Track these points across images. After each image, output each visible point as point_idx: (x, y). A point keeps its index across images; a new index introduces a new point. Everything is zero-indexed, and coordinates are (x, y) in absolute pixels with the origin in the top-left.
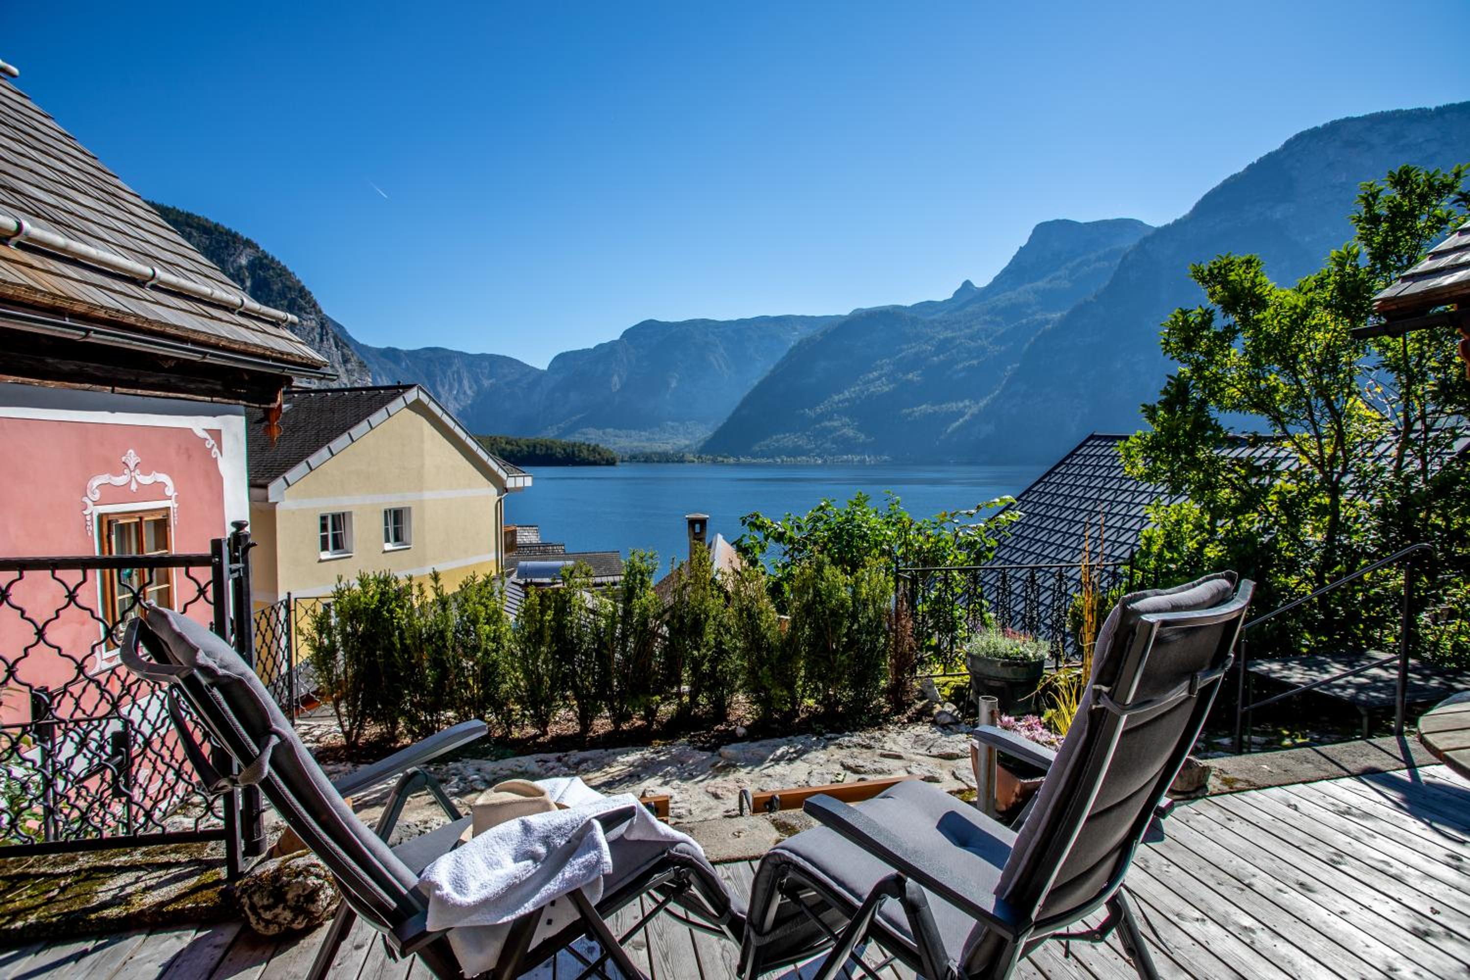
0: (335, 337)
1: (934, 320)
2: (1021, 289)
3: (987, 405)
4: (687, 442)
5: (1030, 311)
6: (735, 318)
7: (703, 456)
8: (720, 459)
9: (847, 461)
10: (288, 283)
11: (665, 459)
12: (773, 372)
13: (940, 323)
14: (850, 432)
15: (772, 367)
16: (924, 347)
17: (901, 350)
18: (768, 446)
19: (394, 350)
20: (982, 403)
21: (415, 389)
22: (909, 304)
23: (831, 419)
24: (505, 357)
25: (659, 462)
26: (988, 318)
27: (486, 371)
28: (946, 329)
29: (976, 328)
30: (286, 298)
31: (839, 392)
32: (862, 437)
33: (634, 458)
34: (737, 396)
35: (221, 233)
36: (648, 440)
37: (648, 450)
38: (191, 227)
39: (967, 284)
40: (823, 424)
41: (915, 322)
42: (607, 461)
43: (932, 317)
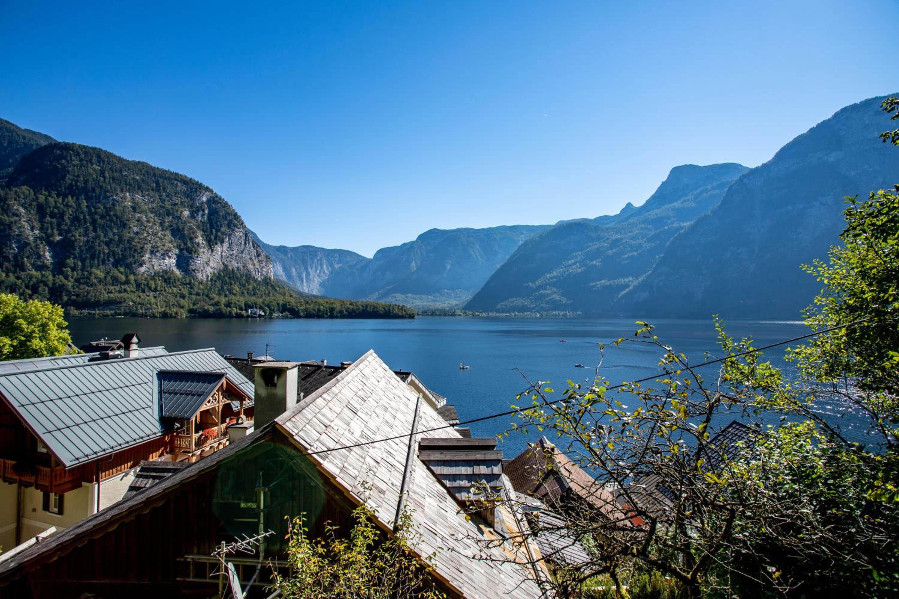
0: (253, 242)
1: (609, 228)
2: (663, 208)
3: (643, 281)
4: (457, 303)
5: (669, 221)
6: (485, 227)
7: (467, 311)
8: (477, 314)
9: (555, 315)
10: (228, 211)
11: (444, 313)
12: (508, 260)
13: (613, 229)
14: (557, 297)
15: (508, 257)
16: (603, 244)
17: (589, 247)
18: (506, 305)
19: (284, 247)
20: (640, 279)
22: (592, 217)
23: (545, 289)
24: (347, 251)
25: (440, 315)
26: (642, 226)
27: (337, 259)
28: (617, 232)
29: (637, 232)
30: (227, 219)
31: (550, 271)
32: (564, 300)
33: (425, 313)
34: (488, 275)
35: (193, 184)
36: (433, 301)
37: (432, 308)
38: (178, 181)
39: (629, 205)
40: (540, 292)
41: (596, 228)
42: (410, 315)
43: (607, 226)
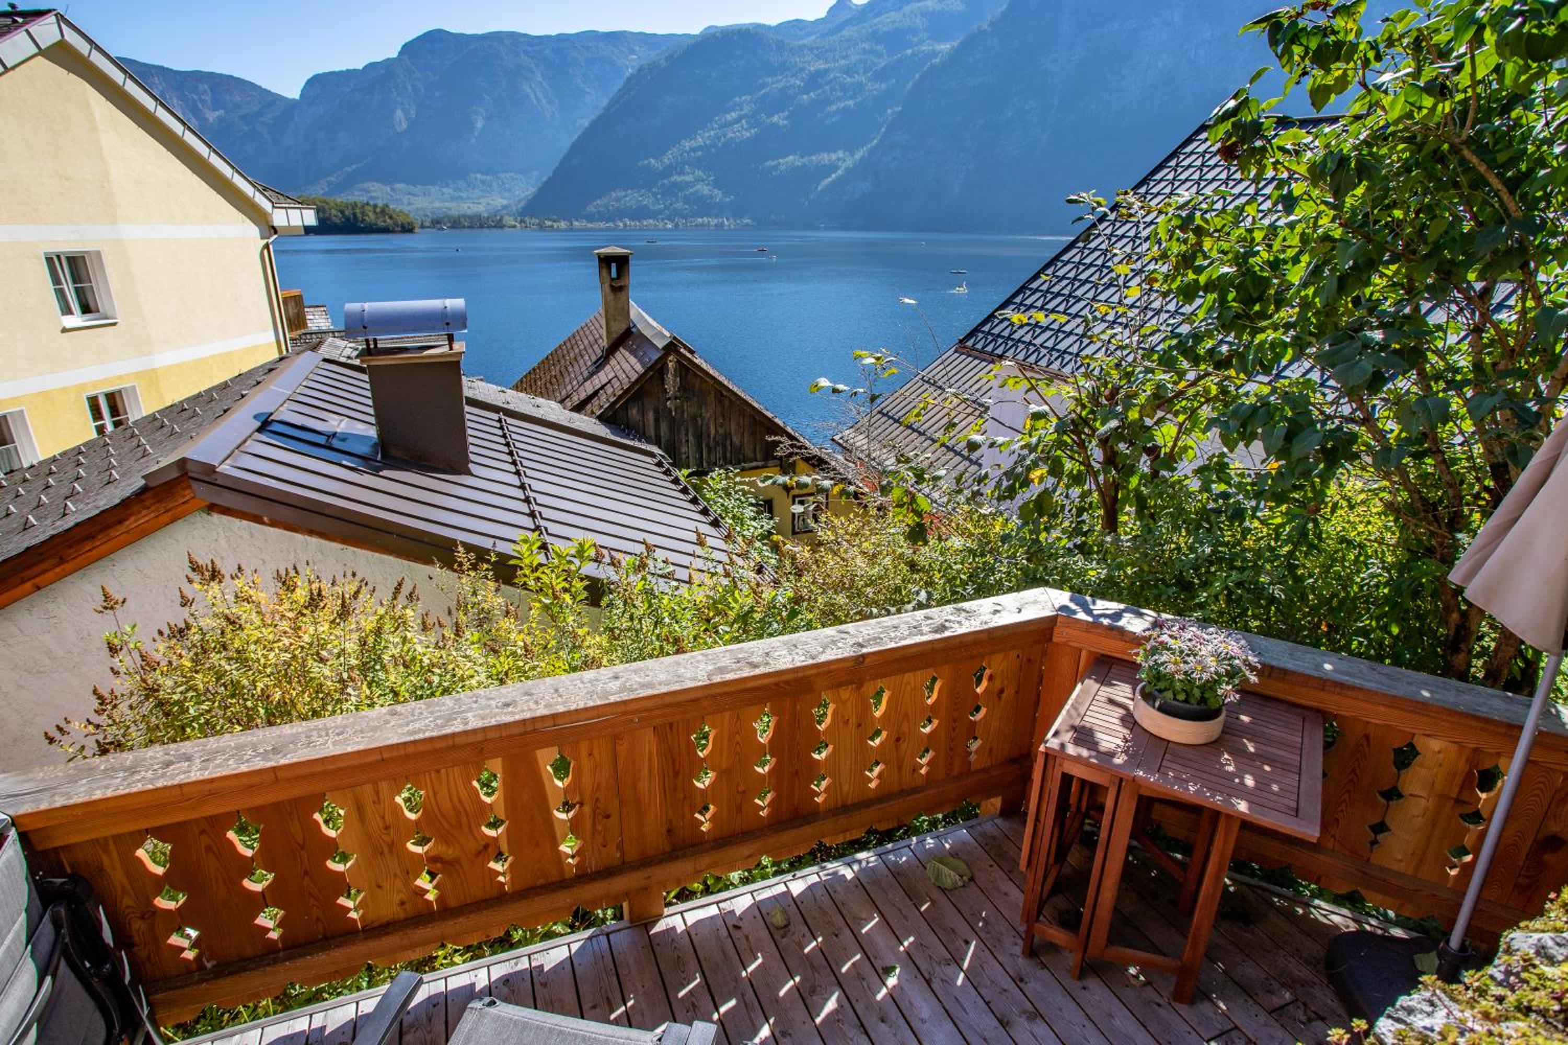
1: (804, 46)
2: (907, 9)
3: (863, 158)
4: (505, 202)
5: (915, 39)
7: (527, 219)
8: (548, 223)
9: (702, 225)
11: (478, 223)
12: (607, 108)
13: (811, 49)
14: (705, 189)
15: (605, 102)
16: (792, 81)
17: (764, 86)
18: (606, 206)
20: (858, 156)
21: (52, 19)
22: (773, 22)
23: (682, 173)
24: (231, 77)
25: (471, 227)
26: (866, 46)
27: (208, 98)
28: (818, 57)
29: (854, 58)
31: (689, 134)
32: (718, 194)
33: (436, 223)
34: (565, 142)
36: (453, 199)
37: (454, 213)
40: (672, 179)
41: (780, 47)
42: (403, 226)
43: (801, 42)
